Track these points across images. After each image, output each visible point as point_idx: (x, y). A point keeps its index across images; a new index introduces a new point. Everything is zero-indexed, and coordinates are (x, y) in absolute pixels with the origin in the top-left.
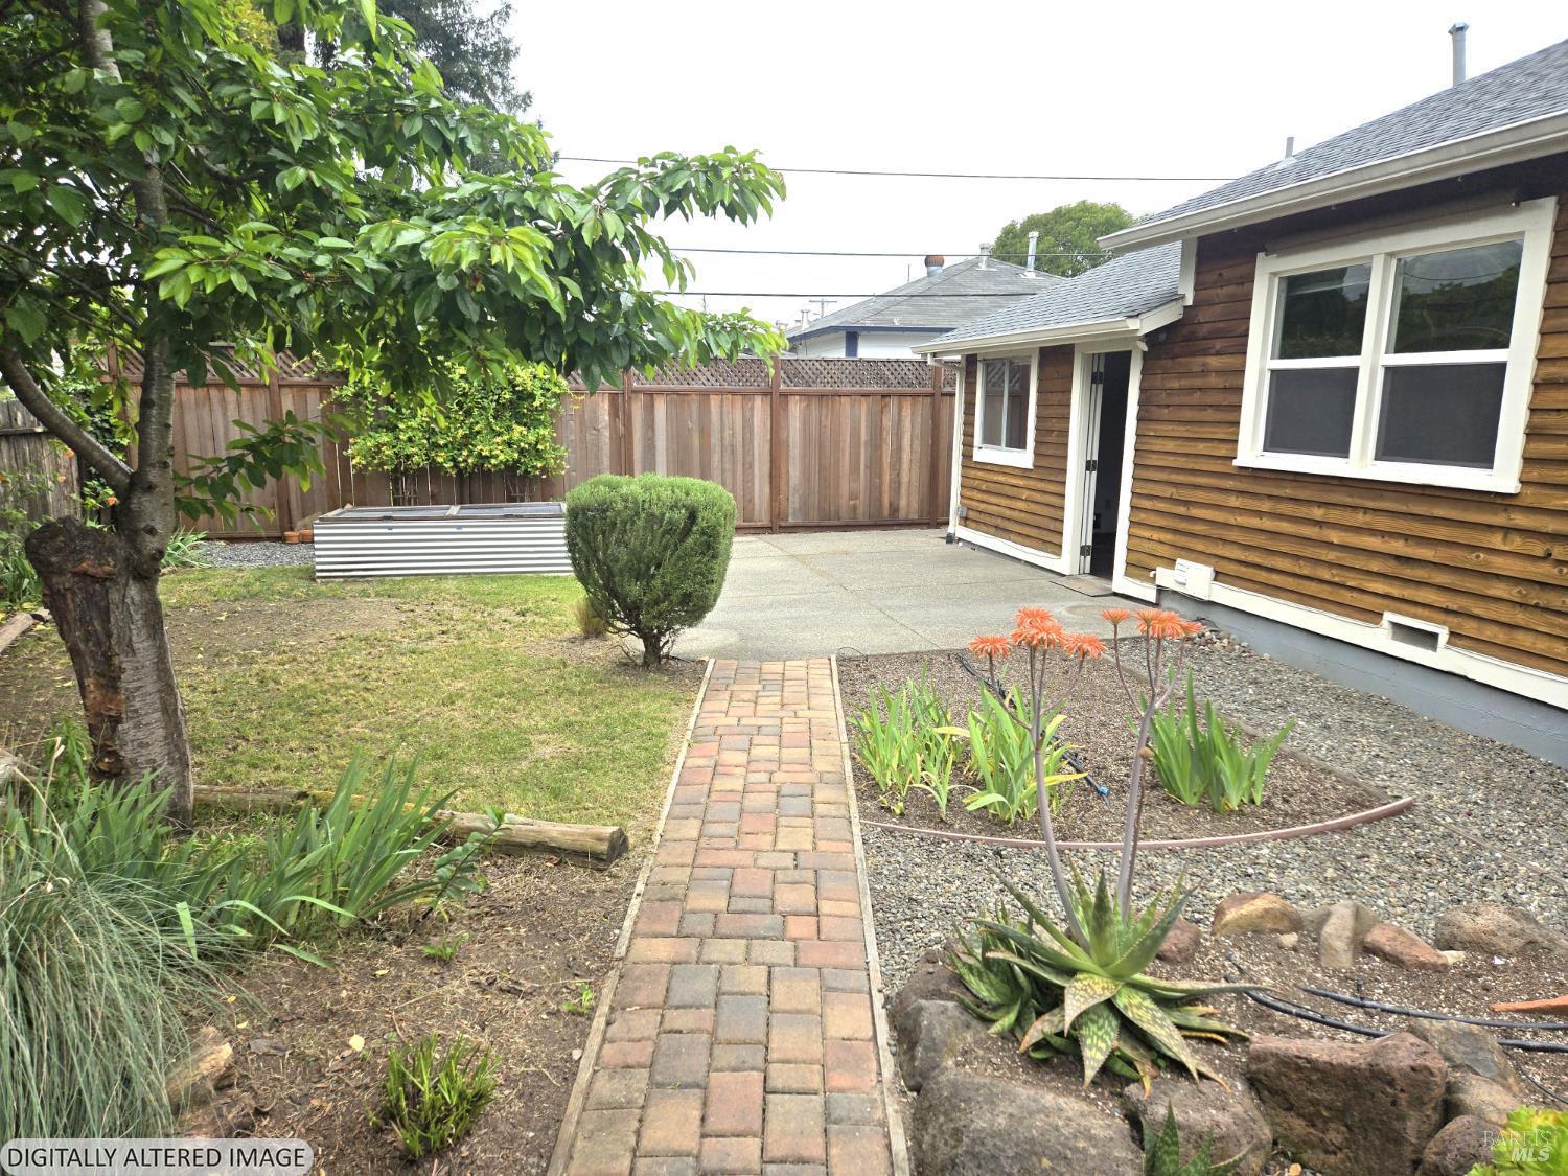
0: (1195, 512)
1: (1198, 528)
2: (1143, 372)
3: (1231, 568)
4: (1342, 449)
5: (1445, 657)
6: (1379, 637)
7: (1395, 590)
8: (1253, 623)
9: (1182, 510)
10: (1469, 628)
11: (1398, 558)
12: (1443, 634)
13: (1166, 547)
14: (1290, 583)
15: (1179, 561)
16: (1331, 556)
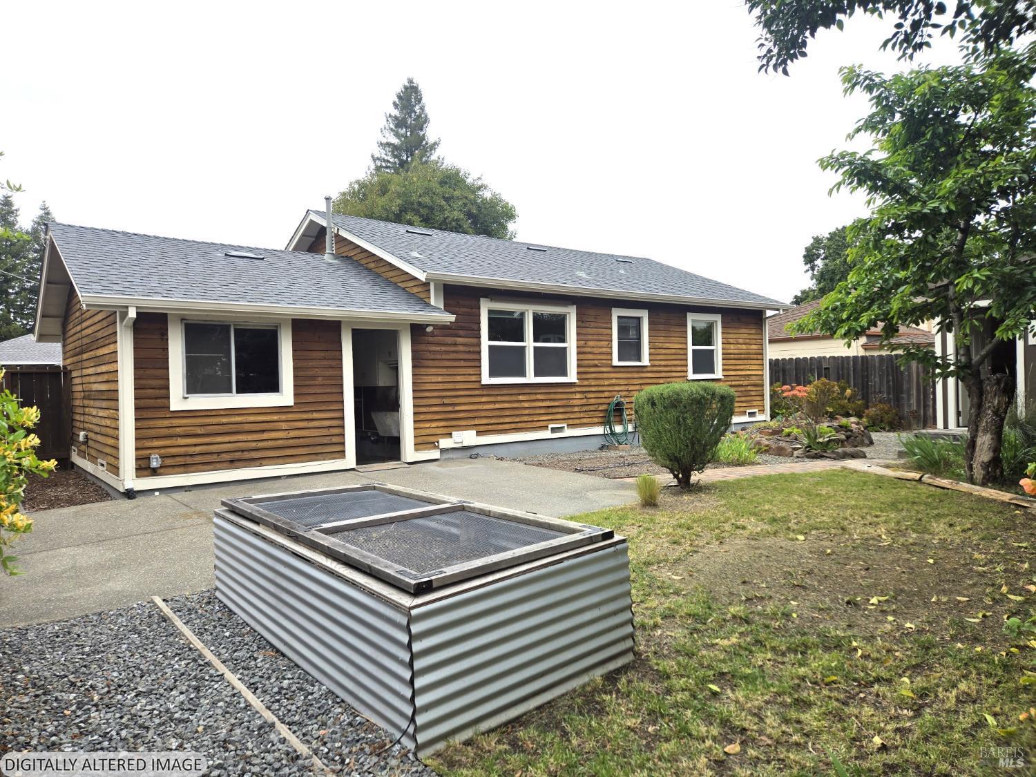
0: (458, 408)
1: (462, 415)
2: (413, 343)
3: (482, 428)
4: (522, 373)
5: (568, 432)
6: (547, 434)
7: (549, 417)
8: (496, 447)
9: (450, 409)
10: (571, 422)
11: (548, 407)
12: (565, 425)
13: (441, 429)
14: (513, 426)
15: (453, 433)
16: (527, 412)
